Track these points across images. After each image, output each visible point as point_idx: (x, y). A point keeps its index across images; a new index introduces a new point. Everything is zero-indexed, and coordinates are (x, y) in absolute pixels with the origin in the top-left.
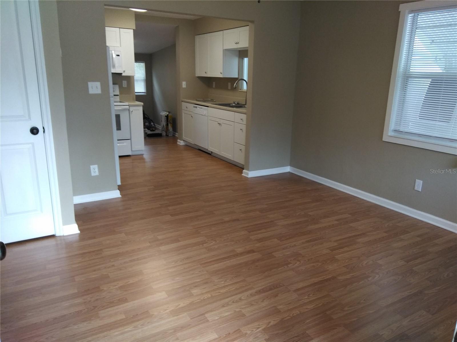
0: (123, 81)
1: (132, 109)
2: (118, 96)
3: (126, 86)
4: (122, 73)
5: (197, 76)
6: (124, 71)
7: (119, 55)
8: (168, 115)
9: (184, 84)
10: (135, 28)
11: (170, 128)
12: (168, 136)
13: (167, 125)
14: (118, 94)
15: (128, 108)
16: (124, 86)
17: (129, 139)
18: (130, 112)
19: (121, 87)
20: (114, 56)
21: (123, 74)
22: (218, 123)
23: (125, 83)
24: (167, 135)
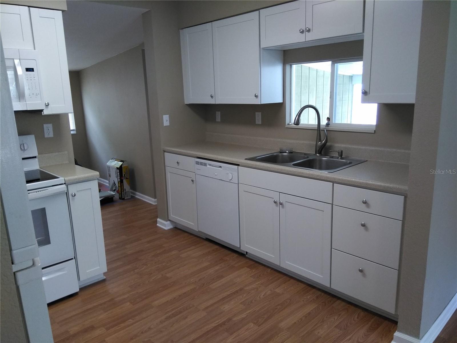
0: (44, 125)
1: (72, 189)
2: (36, 159)
3: (51, 135)
4: (42, 111)
5: (187, 102)
6: (47, 105)
7: (31, 70)
8: (121, 166)
9: (166, 120)
10: (65, 9)
11: (127, 186)
12: (124, 199)
13: (121, 182)
14: (36, 154)
15: (66, 189)
16: (46, 136)
17: (72, 259)
18: (70, 197)
19: (40, 139)
20: (20, 71)
21: (46, 112)
22: (275, 202)
23: (48, 130)
24: (121, 198)
